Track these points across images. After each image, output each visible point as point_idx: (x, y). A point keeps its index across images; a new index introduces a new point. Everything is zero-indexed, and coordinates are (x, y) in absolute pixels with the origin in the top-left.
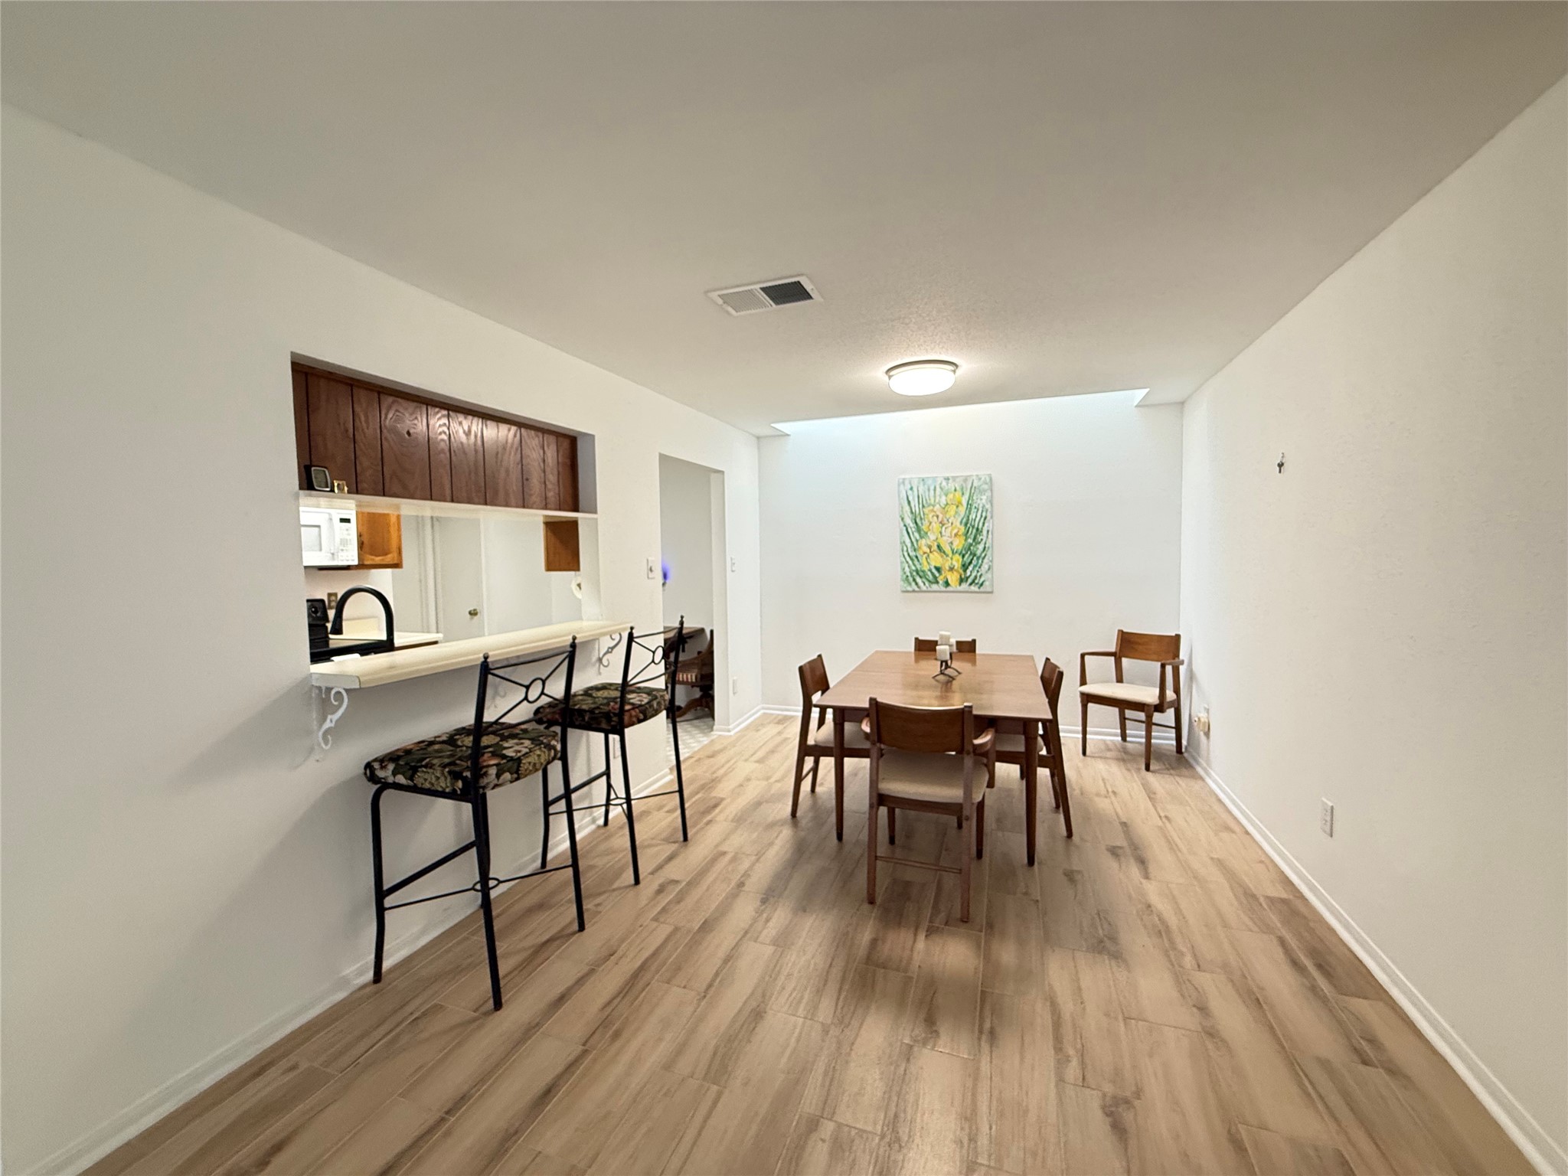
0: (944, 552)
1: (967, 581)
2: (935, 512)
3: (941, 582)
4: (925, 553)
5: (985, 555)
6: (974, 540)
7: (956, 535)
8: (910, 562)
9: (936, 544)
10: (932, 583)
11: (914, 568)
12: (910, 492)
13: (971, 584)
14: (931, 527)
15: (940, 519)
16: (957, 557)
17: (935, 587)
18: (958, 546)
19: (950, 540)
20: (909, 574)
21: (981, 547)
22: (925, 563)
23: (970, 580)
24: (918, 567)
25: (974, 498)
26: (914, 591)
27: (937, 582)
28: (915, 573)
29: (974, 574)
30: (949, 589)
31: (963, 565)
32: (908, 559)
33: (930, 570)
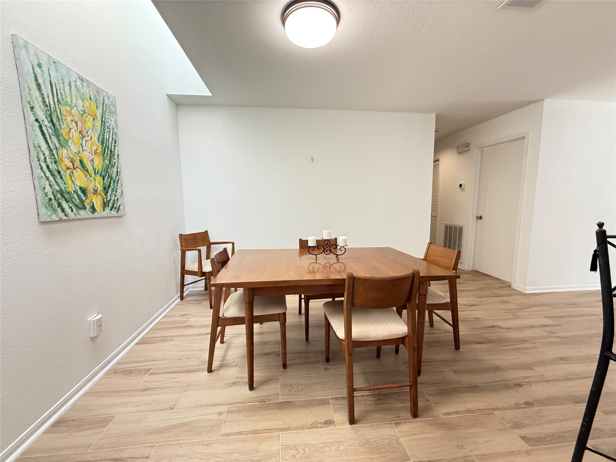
0: (87, 171)
1: (108, 206)
2: (73, 116)
3: (88, 207)
4: (68, 168)
5: (119, 179)
6: (110, 161)
7: (96, 153)
8: (51, 179)
9: (78, 158)
10: (80, 209)
11: (57, 188)
12: (37, 70)
13: (111, 209)
14: (71, 135)
15: (79, 129)
16: (99, 178)
17: (83, 213)
18: (98, 165)
19: (91, 157)
20: (52, 197)
21: (115, 170)
22: (70, 182)
23: (111, 205)
24: (62, 186)
25: (106, 116)
26: (61, 220)
27: (85, 208)
28: (59, 196)
29: (113, 198)
30: (96, 215)
31: (105, 188)
32: (48, 174)
33: (76, 192)
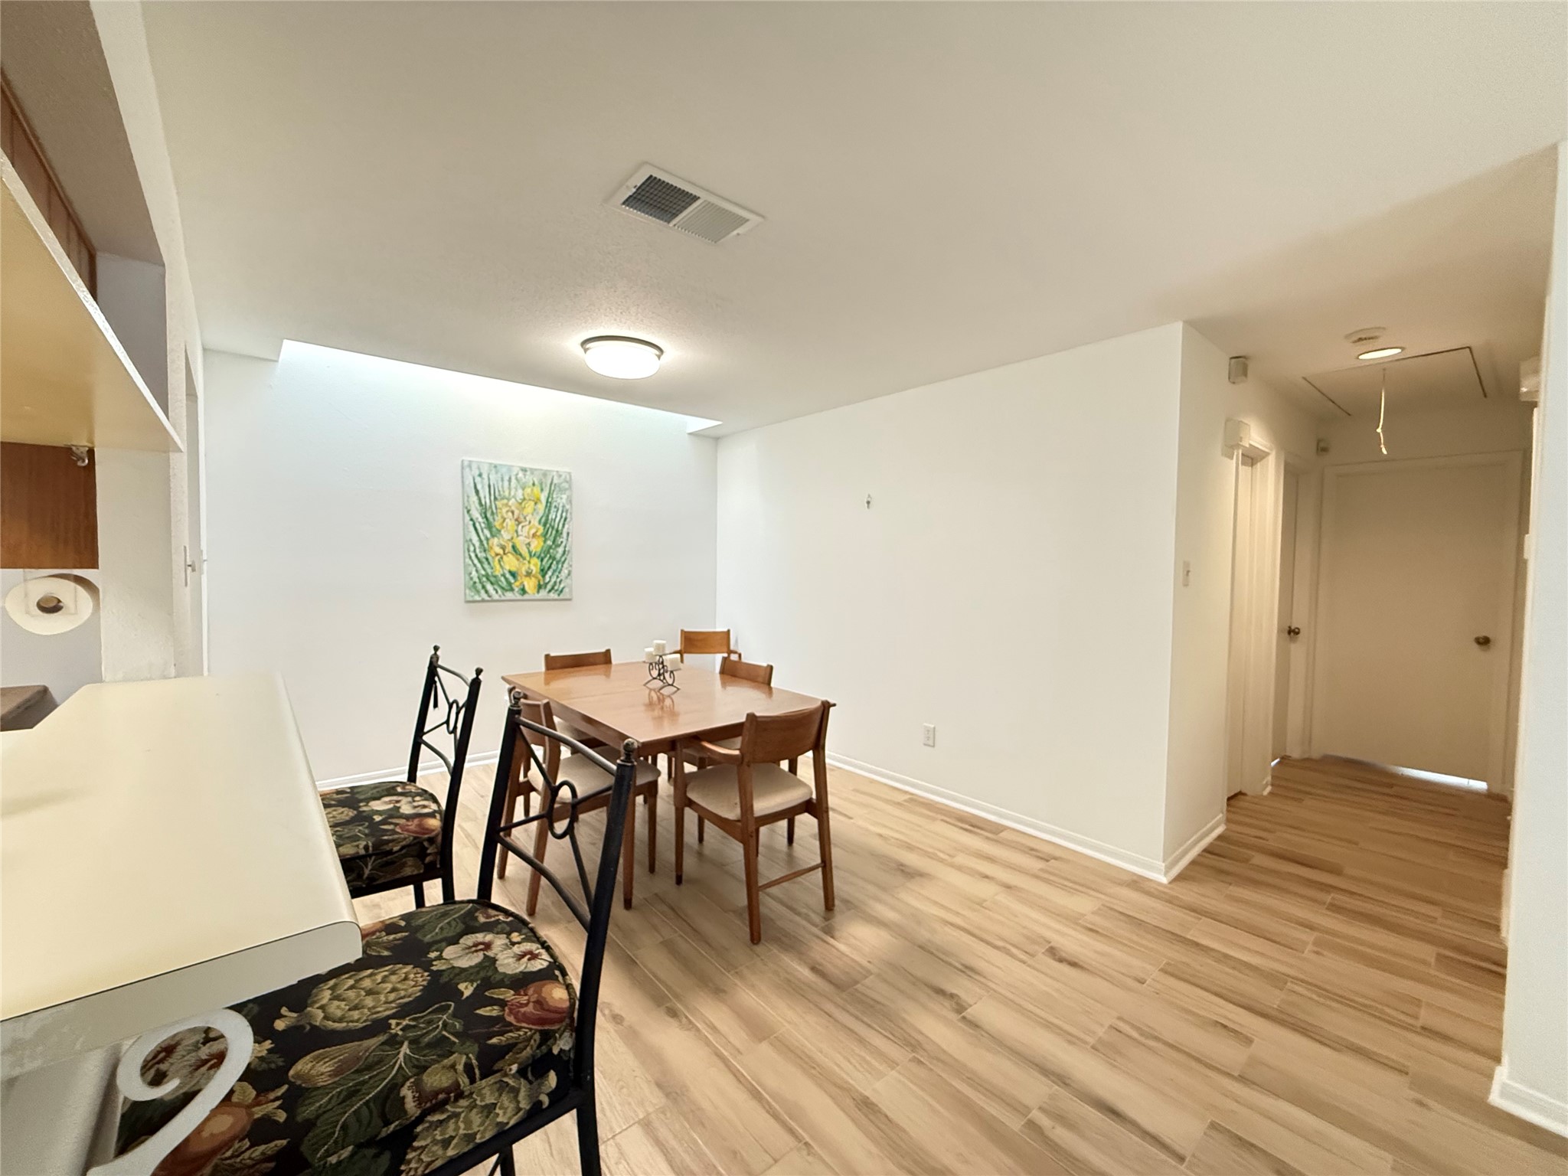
0: (521, 555)
1: (545, 587)
2: (510, 507)
3: (516, 589)
4: (497, 555)
5: (565, 559)
6: (554, 542)
7: (534, 535)
8: (479, 565)
9: (511, 544)
10: (507, 590)
11: (483, 572)
12: (478, 479)
13: (550, 591)
14: (505, 525)
15: (516, 517)
16: (535, 560)
17: (509, 595)
18: (536, 547)
19: (527, 541)
20: (477, 580)
21: (560, 550)
22: (498, 567)
23: (549, 587)
24: (489, 571)
25: (554, 496)
26: (483, 601)
27: (512, 590)
28: (484, 579)
29: (553, 580)
30: (526, 597)
31: (542, 570)
32: (476, 561)
33: (504, 575)
